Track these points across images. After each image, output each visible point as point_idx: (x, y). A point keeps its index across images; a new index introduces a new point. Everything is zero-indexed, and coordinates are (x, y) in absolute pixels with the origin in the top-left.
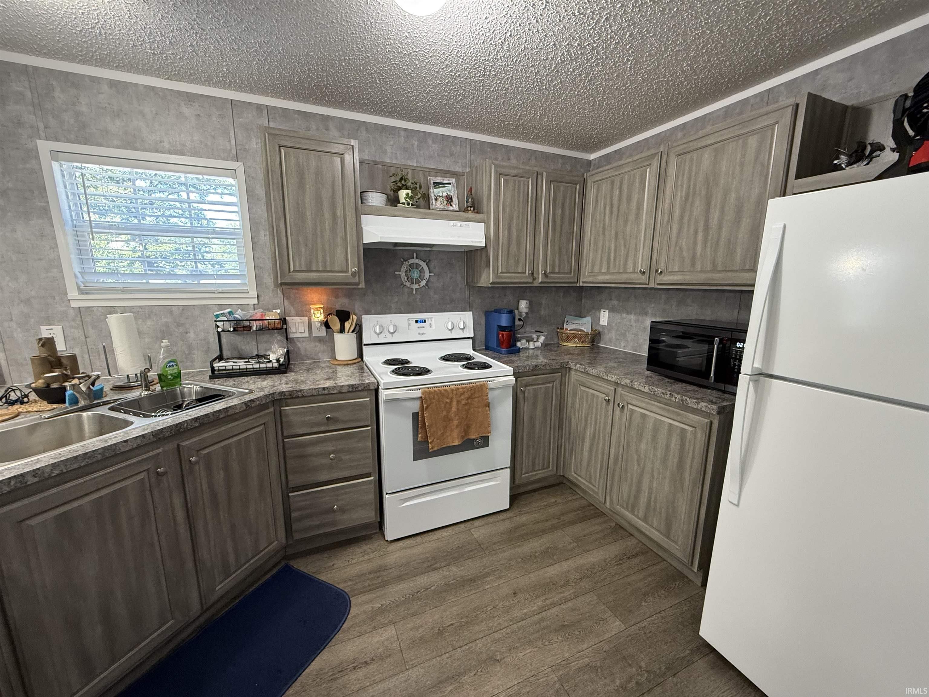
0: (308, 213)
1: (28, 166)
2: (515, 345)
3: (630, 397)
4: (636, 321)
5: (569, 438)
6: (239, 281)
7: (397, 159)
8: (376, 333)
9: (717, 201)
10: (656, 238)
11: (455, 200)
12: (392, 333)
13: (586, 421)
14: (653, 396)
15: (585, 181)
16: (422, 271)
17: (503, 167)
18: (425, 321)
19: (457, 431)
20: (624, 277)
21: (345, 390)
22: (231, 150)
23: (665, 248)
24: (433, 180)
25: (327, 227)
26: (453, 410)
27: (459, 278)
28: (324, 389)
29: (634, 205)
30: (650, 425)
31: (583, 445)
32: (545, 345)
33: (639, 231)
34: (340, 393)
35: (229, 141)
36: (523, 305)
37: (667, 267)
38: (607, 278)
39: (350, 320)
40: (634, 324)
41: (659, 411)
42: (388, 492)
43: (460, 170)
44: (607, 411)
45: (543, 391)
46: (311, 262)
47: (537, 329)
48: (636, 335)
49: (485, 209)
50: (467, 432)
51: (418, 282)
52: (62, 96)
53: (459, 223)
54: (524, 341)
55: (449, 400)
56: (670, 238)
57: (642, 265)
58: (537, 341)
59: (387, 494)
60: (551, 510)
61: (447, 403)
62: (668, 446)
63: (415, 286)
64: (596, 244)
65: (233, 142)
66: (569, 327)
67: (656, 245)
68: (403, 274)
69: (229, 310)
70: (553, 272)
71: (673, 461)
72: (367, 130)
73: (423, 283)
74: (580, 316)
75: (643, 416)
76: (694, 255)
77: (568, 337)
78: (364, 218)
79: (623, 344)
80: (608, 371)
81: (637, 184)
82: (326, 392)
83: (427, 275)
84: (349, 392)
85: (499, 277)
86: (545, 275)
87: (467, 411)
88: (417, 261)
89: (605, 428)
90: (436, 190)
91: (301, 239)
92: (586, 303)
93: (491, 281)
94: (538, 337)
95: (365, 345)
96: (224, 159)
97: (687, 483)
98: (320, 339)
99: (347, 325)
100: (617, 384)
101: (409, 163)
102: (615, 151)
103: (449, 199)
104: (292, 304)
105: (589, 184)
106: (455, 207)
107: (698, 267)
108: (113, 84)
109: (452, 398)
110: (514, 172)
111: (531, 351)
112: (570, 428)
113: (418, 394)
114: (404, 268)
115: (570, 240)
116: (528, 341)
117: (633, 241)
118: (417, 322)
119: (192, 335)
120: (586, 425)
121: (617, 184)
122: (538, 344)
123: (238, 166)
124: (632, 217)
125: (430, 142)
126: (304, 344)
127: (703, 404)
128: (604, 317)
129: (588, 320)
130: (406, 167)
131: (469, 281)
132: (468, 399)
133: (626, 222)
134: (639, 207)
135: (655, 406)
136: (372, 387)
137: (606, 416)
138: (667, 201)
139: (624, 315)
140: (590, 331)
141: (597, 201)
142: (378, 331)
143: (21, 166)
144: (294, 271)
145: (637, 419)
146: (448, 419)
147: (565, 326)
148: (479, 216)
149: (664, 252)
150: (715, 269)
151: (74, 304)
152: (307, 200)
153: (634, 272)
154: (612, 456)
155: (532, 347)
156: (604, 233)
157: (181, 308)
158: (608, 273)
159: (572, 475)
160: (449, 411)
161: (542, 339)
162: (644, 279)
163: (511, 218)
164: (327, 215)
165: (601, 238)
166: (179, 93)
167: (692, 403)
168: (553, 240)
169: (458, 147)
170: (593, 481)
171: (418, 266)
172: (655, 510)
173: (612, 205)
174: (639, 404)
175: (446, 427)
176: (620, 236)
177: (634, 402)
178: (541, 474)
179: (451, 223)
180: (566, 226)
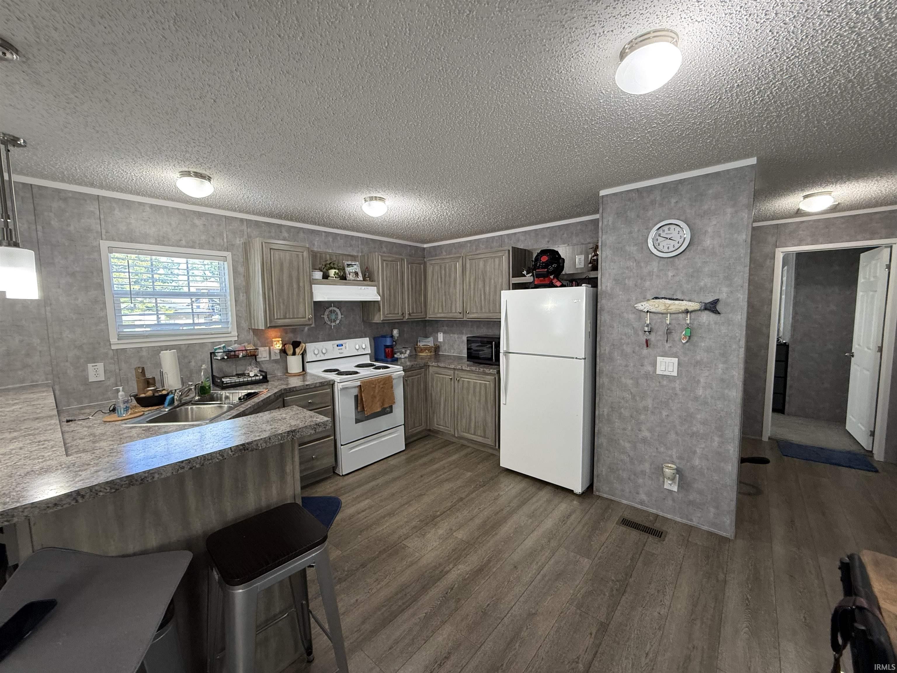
0: (285, 285)
1: (92, 257)
2: (394, 357)
3: (461, 374)
4: (458, 338)
5: (432, 407)
6: (220, 326)
7: (320, 248)
8: (314, 354)
9: (487, 281)
10: (464, 297)
11: (360, 274)
12: (324, 354)
13: (440, 392)
14: (471, 371)
15: (425, 264)
16: (337, 314)
17: (385, 256)
18: (342, 345)
19: (378, 403)
20: (451, 315)
21: (318, 385)
22: (224, 245)
23: (469, 301)
24: (346, 263)
25: (295, 293)
26: (377, 391)
27: (358, 317)
28: (307, 385)
29: (452, 280)
30: (472, 386)
31: (440, 407)
32: (410, 356)
33: (456, 292)
34: (315, 387)
35: (223, 240)
36: (395, 332)
37: (470, 310)
38: (442, 315)
39: (300, 347)
40: (457, 340)
41: (475, 378)
42: (343, 444)
43: (356, 254)
44: (451, 384)
45: (416, 380)
46: (286, 313)
47: (403, 346)
48: (459, 345)
49: (376, 279)
50: (383, 404)
51: (335, 321)
52: (119, 214)
53: (363, 287)
54: (398, 354)
55: (374, 386)
56: (470, 297)
57: (459, 310)
58: (405, 353)
59: (342, 445)
60: (428, 446)
61: (373, 387)
62: (480, 392)
63: (333, 324)
64: (434, 296)
65: (225, 240)
66: (421, 344)
67: (465, 299)
68: (326, 317)
69: (224, 345)
70: (413, 313)
71: (483, 399)
72: (304, 232)
73: (338, 322)
74: (426, 337)
75: (469, 382)
76: (481, 306)
77: (421, 350)
78: (313, 286)
79: (452, 351)
80: (450, 364)
81: (453, 270)
82: (308, 387)
83: (340, 316)
84: (320, 386)
85: (386, 317)
86: (409, 314)
87: (383, 391)
88: (335, 309)
89: (451, 394)
90: (349, 269)
91: (281, 300)
92: (429, 329)
93: (382, 319)
94: (406, 351)
95: (307, 362)
96: (219, 250)
97: (489, 408)
98: (276, 361)
99: (298, 350)
100: (454, 369)
101: (328, 251)
102: (438, 246)
103: (356, 274)
104: (259, 339)
105: (428, 264)
106: (360, 278)
107: (484, 310)
108: (152, 206)
109: (376, 384)
110: (390, 259)
111: (403, 360)
112: (432, 401)
113: (359, 383)
114: (326, 313)
115: (420, 294)
116: (401, 354)
117: (454, 297)
118: (337, 346)
119: (193, 364)
120: (441, 395)
121: (443, 267)
122: (406, 355)
123: (228, 254)
124: (452, 285)
125: (339, 239)
126: (266, 365)
127: (491, 370)
128: (441, 337)
129: (431, 339)
130: (326, 253)
131: (365, 319)
132: (383, 385)
133: (449, 286)
134: (455, 280)
135: (473, 376)
136: (331, 383)
137: (451, 387)
138: (468, 279)
139: (451, 335)
140: (433, 345)
141: (433, 274)
142: (316, 353)
143: (86, 257)
144: (277, 319)
145: (466, 385)
146: (374, 397)
147: (419, 344)
148: (373, 283)
149: (469, 304)
150: (490, 312)
151: (114, 347)
152: (284, 278)
153: (456, 312)
154: (456, 408)
155: (403, 357)
156: (438, 292)
157: (187, 346)
158: (443, 312)
159: (435, 427)
160: (374, 392)
161: (408, 352)
162: (461, 316)
163: (390, 283)
164: (295, 286)
165: (437, 293)
166: (194, 212)
167: (487, 371)
168: (412, 296)
169: (354, 241)
170: (447, 425)
171: (334, 311)
172: (478, 427)
173: (441, 278)
174: (466, 377)
175: (373, 401)
176: (447, 293)
177: (464, 377)
178: (419, 429)
179: (360, 287)
180: (418, 286)
